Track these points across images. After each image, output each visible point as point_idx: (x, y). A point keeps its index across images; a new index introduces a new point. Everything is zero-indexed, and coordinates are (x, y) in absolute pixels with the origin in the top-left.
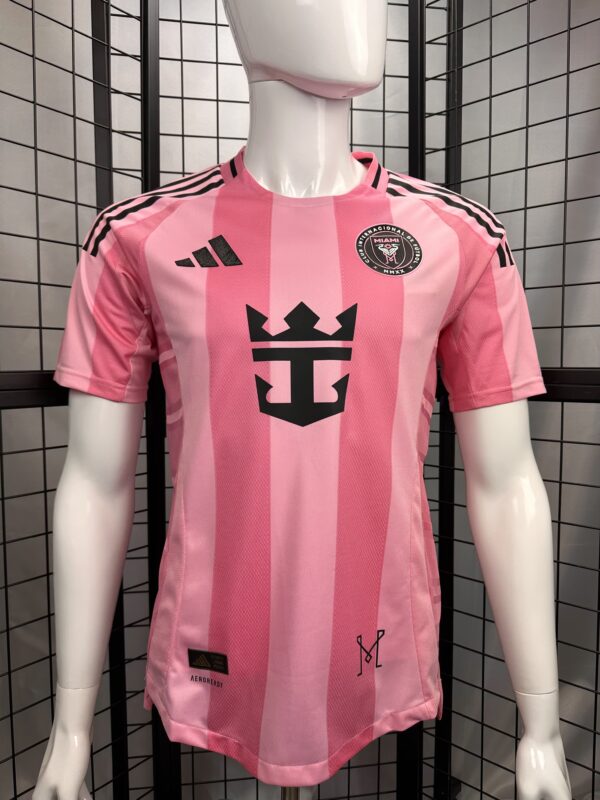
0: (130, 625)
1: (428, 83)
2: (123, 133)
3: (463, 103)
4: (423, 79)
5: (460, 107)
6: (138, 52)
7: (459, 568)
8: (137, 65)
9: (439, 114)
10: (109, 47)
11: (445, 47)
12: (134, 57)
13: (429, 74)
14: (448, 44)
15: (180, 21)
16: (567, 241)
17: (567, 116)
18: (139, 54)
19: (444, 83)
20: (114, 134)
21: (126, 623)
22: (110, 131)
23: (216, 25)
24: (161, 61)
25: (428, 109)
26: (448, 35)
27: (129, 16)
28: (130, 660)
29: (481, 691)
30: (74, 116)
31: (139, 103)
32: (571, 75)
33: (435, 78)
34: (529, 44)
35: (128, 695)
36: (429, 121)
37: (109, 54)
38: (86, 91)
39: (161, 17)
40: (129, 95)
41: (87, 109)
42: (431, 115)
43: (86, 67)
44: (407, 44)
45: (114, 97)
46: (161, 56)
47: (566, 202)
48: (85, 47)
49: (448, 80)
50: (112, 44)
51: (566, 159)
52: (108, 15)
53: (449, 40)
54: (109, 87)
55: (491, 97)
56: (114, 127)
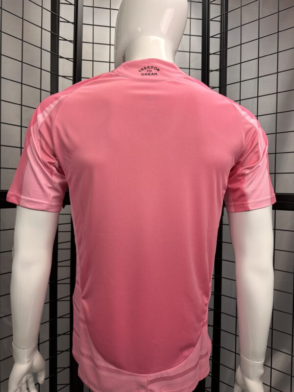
0: (60, 317)
1: (211, 56)
2: (64, 77)
3: (228, 66)
4: (209, 54)
5: (226, 68)
6: (72, 39)
7: (224, 291)
8: (72, 45)
9: (216, 70)
10: (58, 36)
11: (219, 39)
12: (70, 41)
13: (211, 52)
14: (221, 38)
15: (93, 25)
16: (277, 132)
17: (278, 73)
18: (73, 40)
19: (219, 56)
20: (59, 77)
21: (58, 316)
22: (58, 76)
23: (110, 27)
24: (83, 43)
25: (211, 68)
26: (221, 34)
27: (68, 22)
28: (60, 335)
29: (234, 354)
30: (41, 69)
31: (72, 63)
32: (279, 53)
33: (214, 54)
34: (259, 38)
35: (58, 353)
36: (211, 74)
37: (58, 40)
38: (47, 57)
39: (84, 23)
40: (67, 59)
41: (47, 65)
42: (212, 71)
43: (47, 45)
44: (201, 38)
45: (60, 60)
46: (83, 41)
47: (277, 113)
48: (47, 36)
49: (220, 55)
50: (60, 35)
51: (277, 93)
52: (59, 21)
53: (221, 36)
54: (58, 55)
55: (241, 63)
56: (60, 74)
